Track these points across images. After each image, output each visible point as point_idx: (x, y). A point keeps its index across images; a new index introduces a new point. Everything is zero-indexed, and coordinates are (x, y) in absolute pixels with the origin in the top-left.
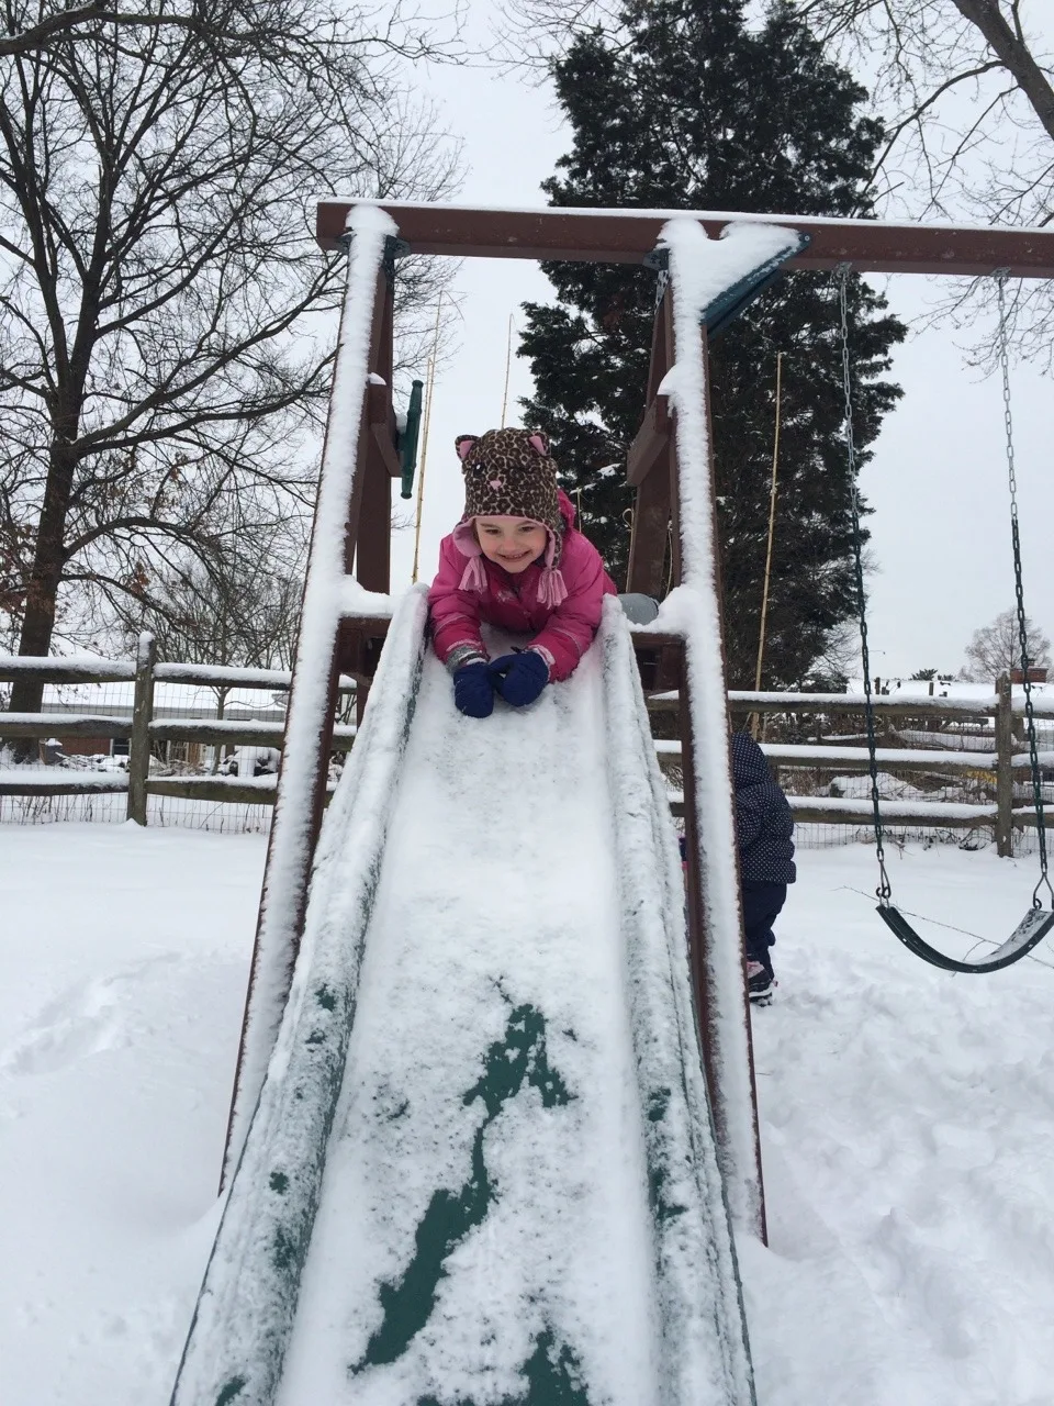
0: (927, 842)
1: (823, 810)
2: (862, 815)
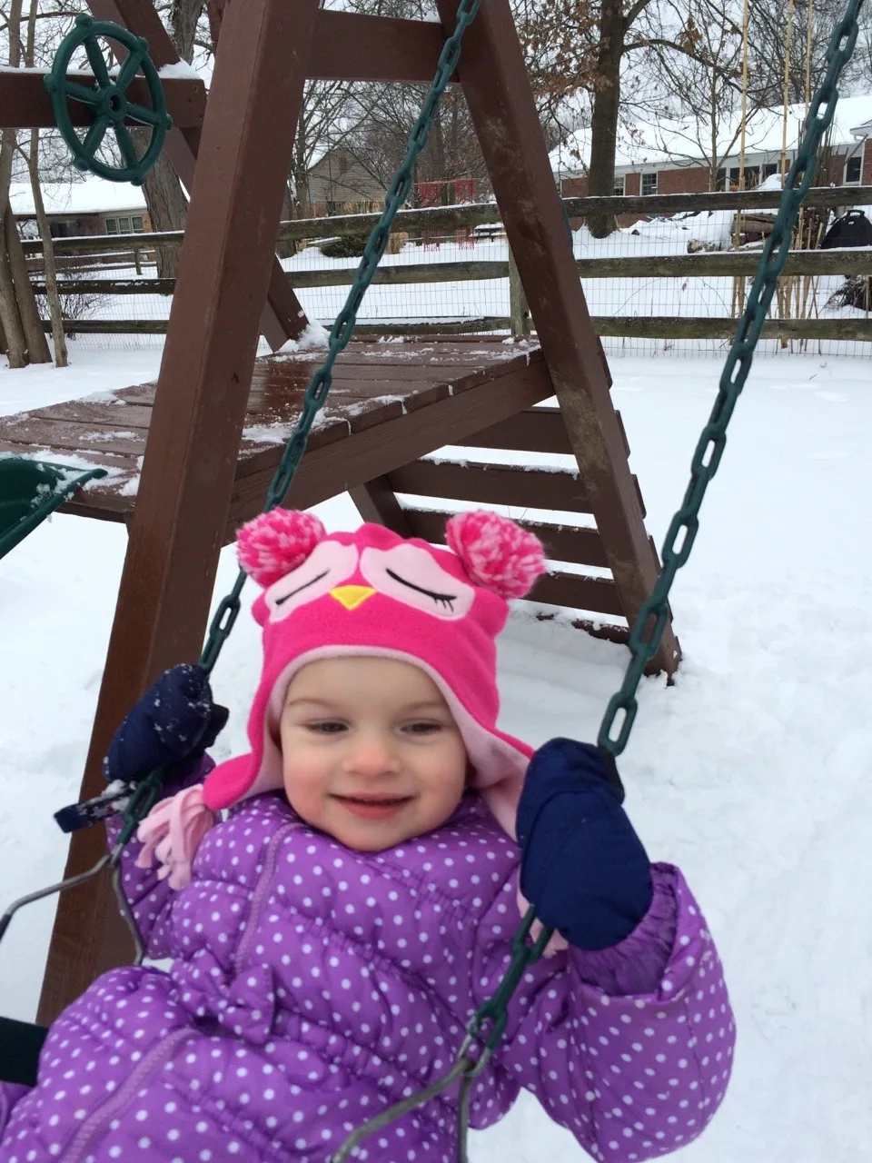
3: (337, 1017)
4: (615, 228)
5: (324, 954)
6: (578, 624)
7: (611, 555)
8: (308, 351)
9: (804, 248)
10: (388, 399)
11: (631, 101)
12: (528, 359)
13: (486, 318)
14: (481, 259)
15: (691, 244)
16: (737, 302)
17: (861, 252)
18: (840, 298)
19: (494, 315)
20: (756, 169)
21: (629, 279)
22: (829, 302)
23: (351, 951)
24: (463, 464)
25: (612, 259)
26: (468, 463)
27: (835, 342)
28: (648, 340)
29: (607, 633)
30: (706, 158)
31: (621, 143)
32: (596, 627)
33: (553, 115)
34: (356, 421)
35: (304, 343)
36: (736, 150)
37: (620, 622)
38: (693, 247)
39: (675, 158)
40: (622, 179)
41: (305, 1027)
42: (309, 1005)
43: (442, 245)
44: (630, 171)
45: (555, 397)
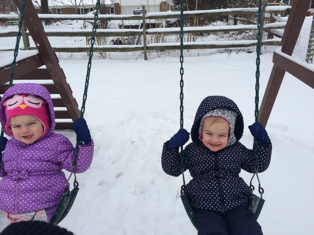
0: (238, 51)
1: (208, 45)
2: (219, 46)
3: (38, 170)
4: (51, 23)
5: (34, 164)
7: (65, 104)
12: (36, 56)
16: (88, 43)
18: (112, 43)
20: (88, 9)
23: (37, 162)
27: (112, 52)
30: (74, 6)
36: (81, 4)
39: (65, 5)
40: (51, 10)
41: (34, 173)
42: (34, 171)
44: (53, 8)
45: (45, 65)
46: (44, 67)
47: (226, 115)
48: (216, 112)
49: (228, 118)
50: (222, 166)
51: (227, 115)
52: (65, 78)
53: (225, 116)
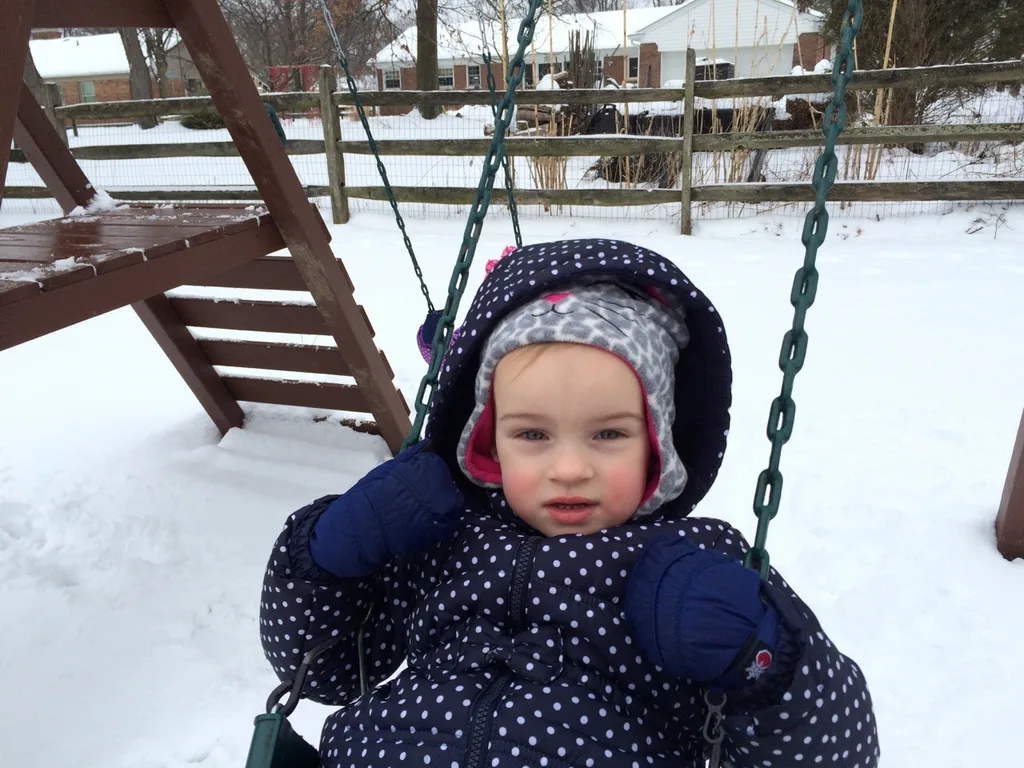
4: (441, 111)
6: (345, 423)
7: (350, 366)
8: (93, 215)
9: (559, 134)
10: (131, 250)
11: (450, 6)
12: (259, 222)
13: (309, 187)
14: (302, 138)
15: (486, 128)
17: (591, 139)
18: (593, 173)
19: (316, 184)
21: (424, 157)
22: (585, 176)
24: (236, 302)
25: (408, 141)
26: (240, 301)
27: (580, 207)
28: (442, 206)
29: (364, 428)
31: (443, 40)
32: (358, 424)
33: (384, 14)
34: (100, 266)
35: (92, 208)
37: (369, 417)
38: (488, 130)
40: (451, 69)
43: (296, 120)
44: (458, 63)
45: (287, 249)
46: (285, 253)
47: (629, 332)
48: (568, 318)
49: (641, 350)
50: (550, 604)
51: (638, 334)
52: (351, 288)
53: (624, 342)
